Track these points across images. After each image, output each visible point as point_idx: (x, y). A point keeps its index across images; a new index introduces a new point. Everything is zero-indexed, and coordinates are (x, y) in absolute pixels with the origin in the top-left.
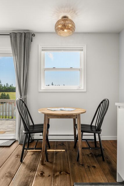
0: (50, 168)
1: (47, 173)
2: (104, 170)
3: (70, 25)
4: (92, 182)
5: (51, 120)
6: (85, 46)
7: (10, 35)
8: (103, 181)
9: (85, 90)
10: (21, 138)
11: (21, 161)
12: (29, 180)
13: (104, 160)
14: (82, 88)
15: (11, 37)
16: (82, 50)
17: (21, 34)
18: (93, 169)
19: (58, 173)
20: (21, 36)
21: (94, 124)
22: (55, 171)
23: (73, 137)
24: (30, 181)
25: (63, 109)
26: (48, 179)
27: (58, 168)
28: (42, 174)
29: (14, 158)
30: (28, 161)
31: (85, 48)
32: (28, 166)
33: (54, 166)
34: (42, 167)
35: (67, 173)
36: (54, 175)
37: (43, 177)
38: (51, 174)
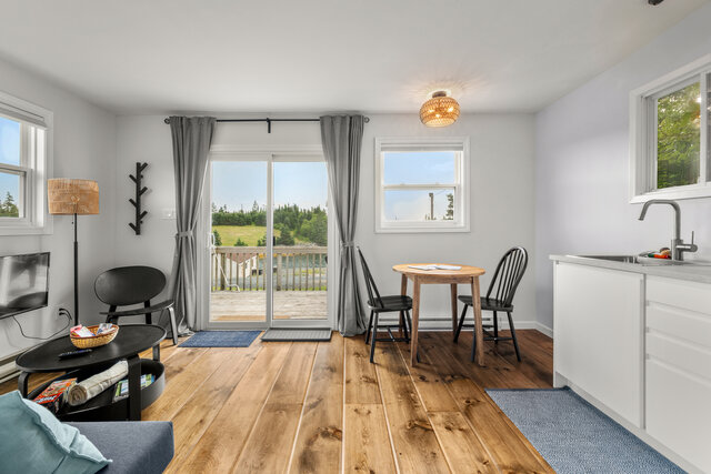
0: (432, 372)
1: (429, 377)
2: (525, 374)
3: (450, 110)
5: (424, 287)
6: (468, 140)
7: (322, 120)
8: (531, 387)
9: (468, 229)
11: (372, 361)
12: (408, 386)
13: (519, 360)
14: (462, 225)
15: (322, 125)
16: (461, 148)
17: (344, 118)
18: (506, 372)
19: (449, 378)
20: (343, 123)
21: (493, 296)
22: (442, 376)
23: (450, 324)
24: (411, 387)
25: (441, 266)
26: (437, 384)
27: (445, 371)
28: (423, 378)
29: (353, 358)
30: (383, 362)
31: (466, 144)
32: (390, 369)
33: (435, 369)
34: (415, 370)
35: (464, 377)
36: (443, 380)
37: (427, 381)
38: (439, 379)
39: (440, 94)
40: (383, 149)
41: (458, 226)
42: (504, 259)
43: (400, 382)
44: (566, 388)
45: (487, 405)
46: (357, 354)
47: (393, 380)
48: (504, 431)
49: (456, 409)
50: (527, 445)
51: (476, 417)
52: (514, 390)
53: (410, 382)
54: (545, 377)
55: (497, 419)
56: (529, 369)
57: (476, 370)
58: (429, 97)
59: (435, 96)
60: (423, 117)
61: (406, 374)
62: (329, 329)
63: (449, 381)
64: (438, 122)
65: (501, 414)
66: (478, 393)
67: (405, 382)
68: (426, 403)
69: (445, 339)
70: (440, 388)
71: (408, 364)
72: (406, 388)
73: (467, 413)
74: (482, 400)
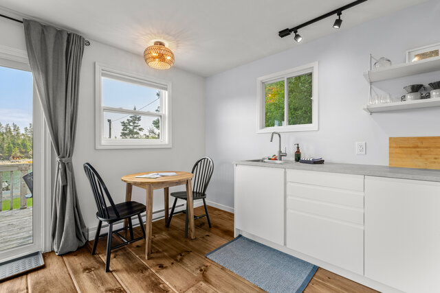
0: (165, 257)
1: (166, 263)
2: (217, 234)
3: (169, 58)
4: (218, 247)
6: (171, 85)
7: (25, 22)
8: (225, 242)
10: (62, 247)
11: (108, 271)
12: (153, 279)
13: (210, 227)
14: (167, 142)
15: (26, 29)
16: (166, 89)
17: (59, 31)
18: (208, 237)
19: (179, 257)
22: (174, 257)
24: (156, 279)
26: (174, 267)
27: (174, 253)
28: (161, 266)
29: (84, 276)
30: (119, 267)
31: (170, 87)
32: (129, 270)
33: (165, 254)
34: (151, 262)
35: (189, 252)
36: (177, 260)
37: (166, 268)
38: (172, 261)
39: (161, 44)
40: (103, 75)
41: (163, 143)
42: (197, 164)
43: (145, 278)
44: (240, 236)
45: (213, 267)
46: (87, 269)
47: (138, 281)
48: (232, 280)
49: (198, 281)
50: (247, 282)
51: (213, 280)
52: (219, 248)
53: (153, 275)
54: (229, 233)
55: (222, 273)
56: (217, 231)
57: (191, 243)
58: (151, 43)
59: (156, 43)
60: (146, 57)
61: (146, 269)
62: (37, 254)
63: (181, 260)
64: (156, 64)
65: (223, 269)
66: (204, 261)
67: (148, 277)
68: (175, 287)
69: (159, 226)
70: (178, 269)
71: (144, 259)
72: (153, 282)
73: (206, 280)
74: (209, 264)
